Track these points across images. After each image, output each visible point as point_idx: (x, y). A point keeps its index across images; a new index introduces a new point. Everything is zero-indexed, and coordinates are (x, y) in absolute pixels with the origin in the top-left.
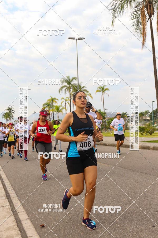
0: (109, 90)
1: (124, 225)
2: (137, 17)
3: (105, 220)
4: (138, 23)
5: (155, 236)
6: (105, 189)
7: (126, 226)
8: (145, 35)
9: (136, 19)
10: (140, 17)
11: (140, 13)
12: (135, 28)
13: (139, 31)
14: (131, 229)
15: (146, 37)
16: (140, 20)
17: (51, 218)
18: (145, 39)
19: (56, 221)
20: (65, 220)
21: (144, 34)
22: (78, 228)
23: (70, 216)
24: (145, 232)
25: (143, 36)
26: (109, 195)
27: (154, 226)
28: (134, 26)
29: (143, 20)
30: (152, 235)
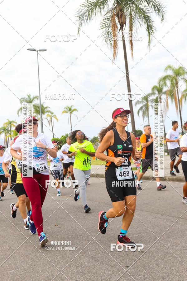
0: (77, 111)
1: (93, 268)
2: (107, 27)
3: (72, 264)
4: (108, 33)
5: (129, 278)
6: (72, 227)
7: (96, 269)
8: (117, 48)
9: (105, 29)
10: (110, 26)
11: (110, 21)
12: (105, 39)
13: (109, 42)
14: (101, 272)
15: (118, 49)
16: (110, 30)
17: (7, 266)
18: (116, 52)
19: (12, 269)
20: (24, 267)
21: (115, 46)
22: (40, 276)
23: (29, 263)
24: (117, 274)
25: (114, 49)
26: (77, 234)
27: (128, 267)
28: (104, 36)
29: (114, 31)
30: (126, 277)
